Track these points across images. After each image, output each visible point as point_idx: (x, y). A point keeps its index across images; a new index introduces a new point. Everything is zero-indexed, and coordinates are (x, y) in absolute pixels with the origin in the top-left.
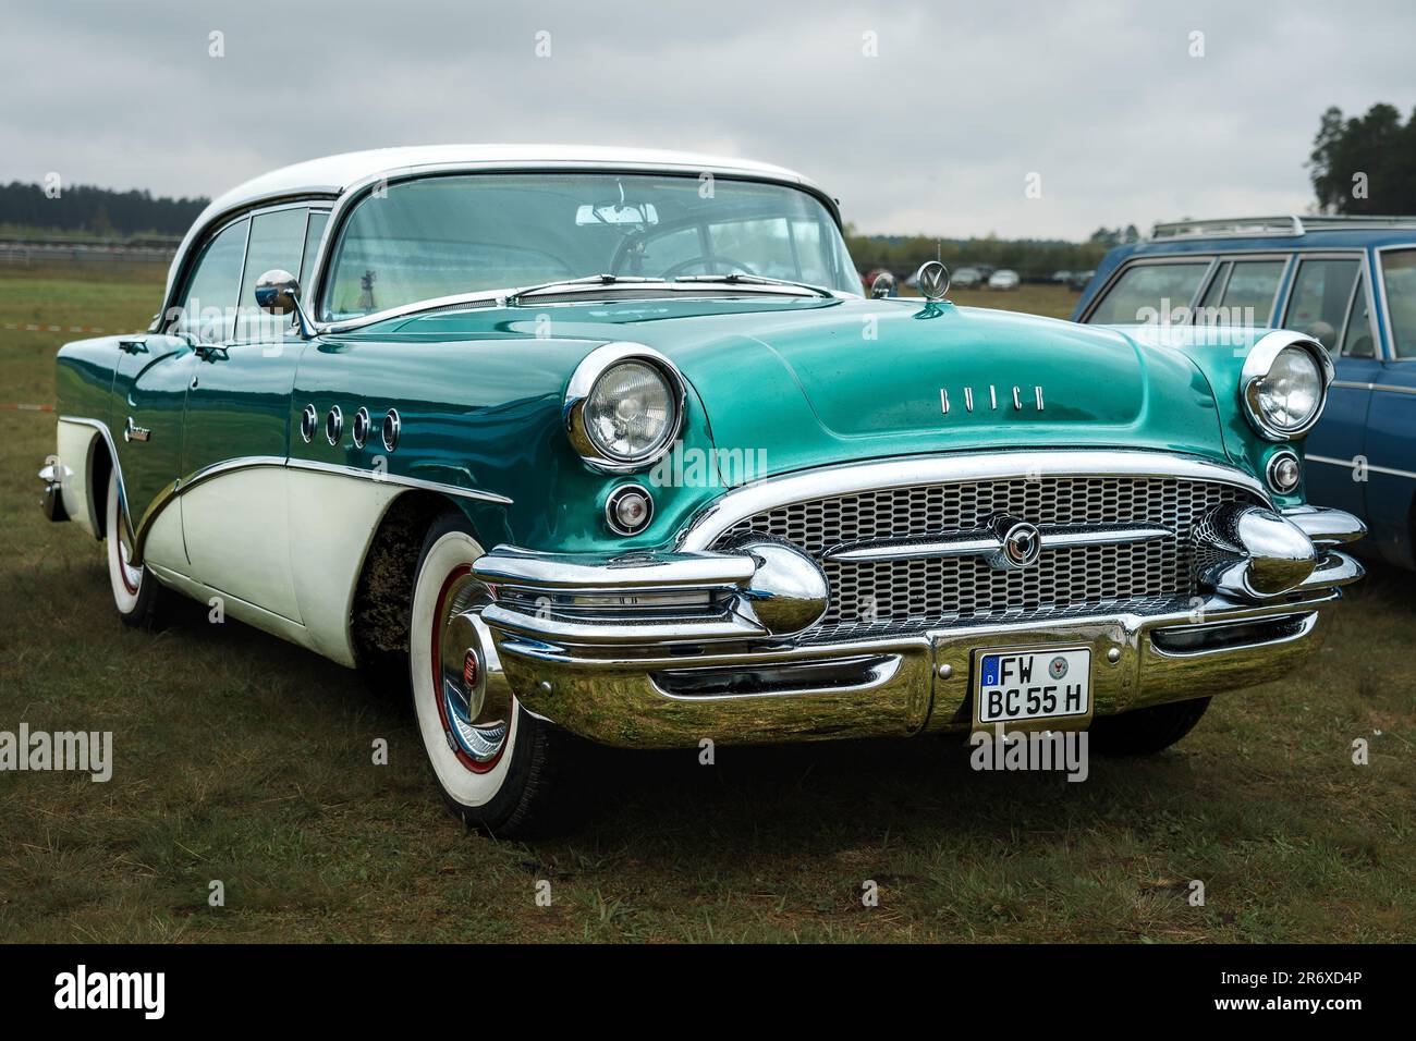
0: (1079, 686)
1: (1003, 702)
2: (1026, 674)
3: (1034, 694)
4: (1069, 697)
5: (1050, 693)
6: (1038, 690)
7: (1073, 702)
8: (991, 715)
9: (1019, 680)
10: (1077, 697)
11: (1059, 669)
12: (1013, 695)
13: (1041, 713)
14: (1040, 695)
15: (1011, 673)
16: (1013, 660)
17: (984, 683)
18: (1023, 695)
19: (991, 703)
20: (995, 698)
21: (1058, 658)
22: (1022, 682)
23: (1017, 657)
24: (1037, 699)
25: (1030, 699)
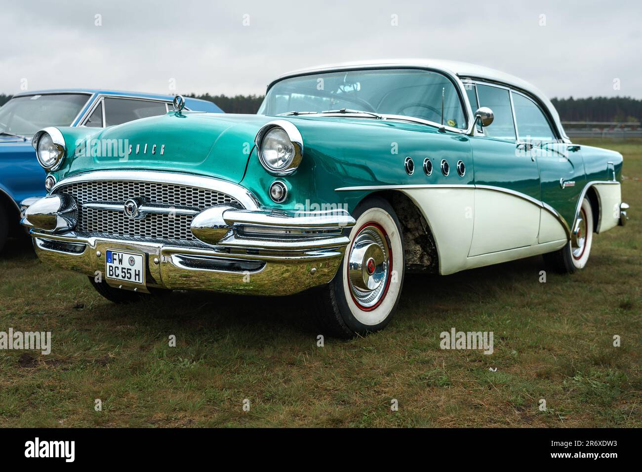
0: (139, 271)
1: (114, 271)
2: (121, 261)
3: (124, 270)
4: (136, 275)
5: (129, 271)
6: (125, 269)
7: (137, 277)
8: (110, 275)
9: (118, 263)
10: (139, 275)
11: (132, 261)
12: (116, 269)
13: (126, 279)
14: (126, 271)
15: (115, 259)
16: (116, 254)
17: (107, 261)
18: (120, 269)
19: (110, 270)
20: (111, 269)
21: (131, 257)
22: (119, 264)
23: (117, 253)
24: (124, 272)
25: (122, 272)
